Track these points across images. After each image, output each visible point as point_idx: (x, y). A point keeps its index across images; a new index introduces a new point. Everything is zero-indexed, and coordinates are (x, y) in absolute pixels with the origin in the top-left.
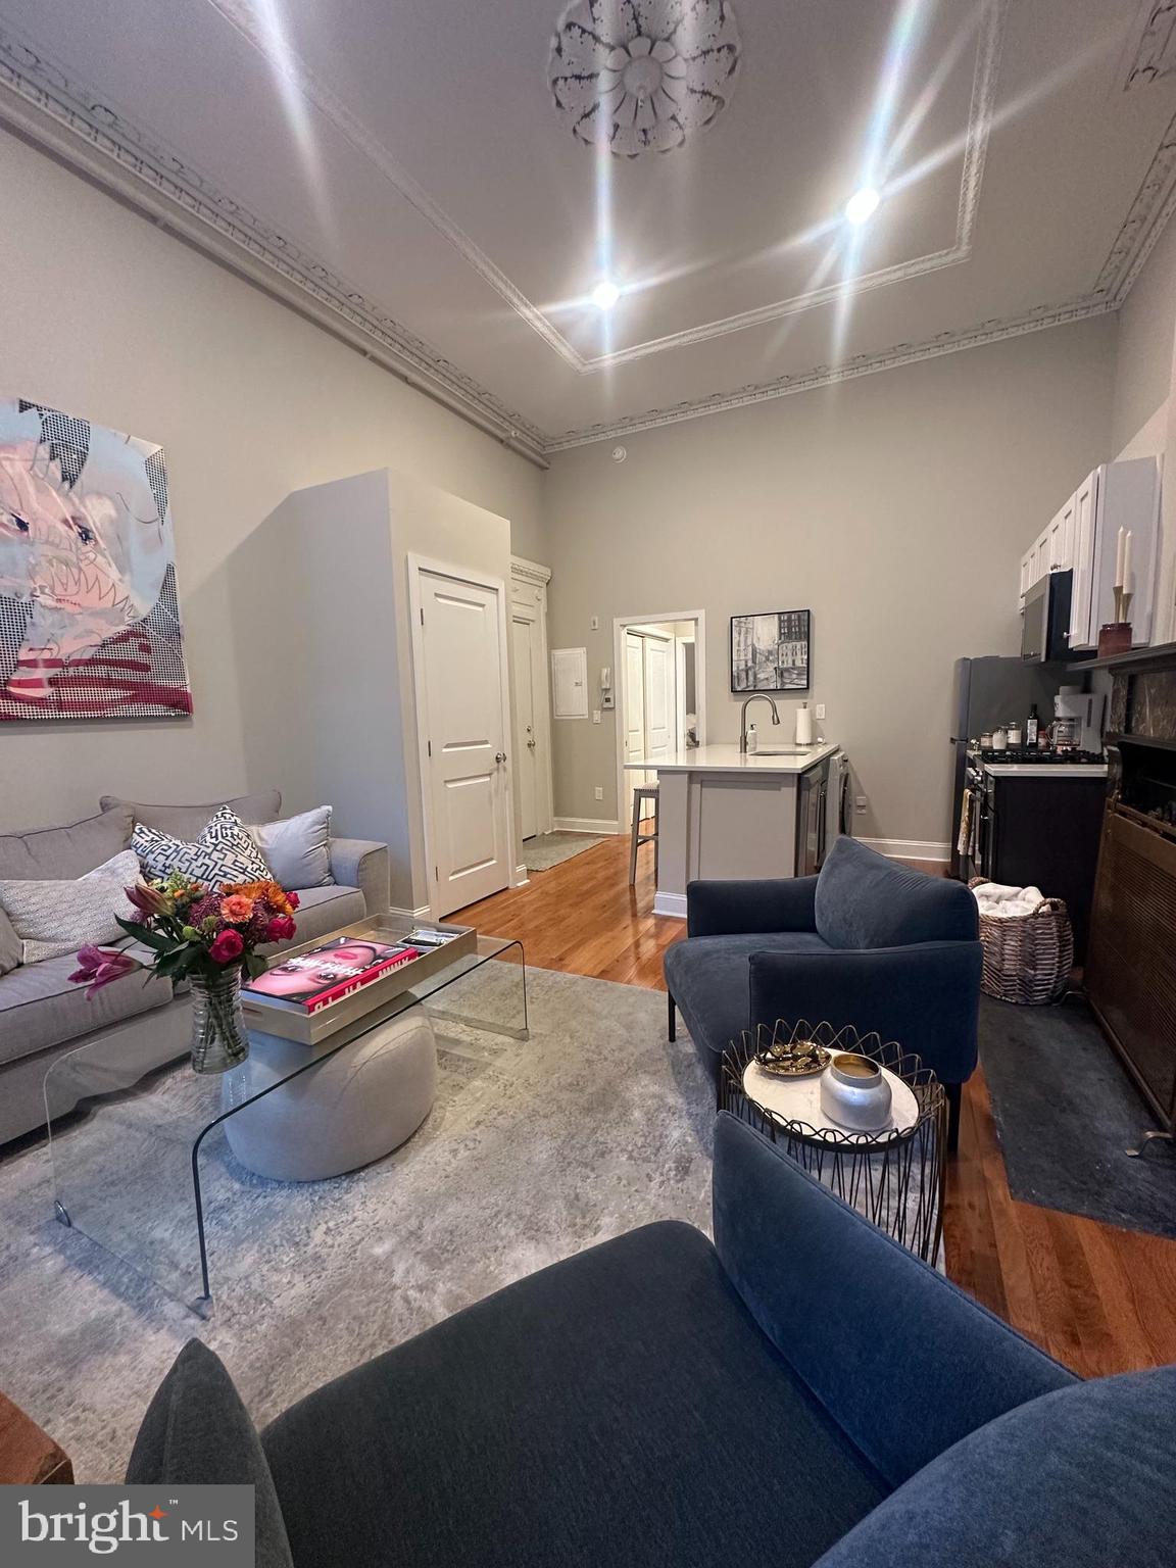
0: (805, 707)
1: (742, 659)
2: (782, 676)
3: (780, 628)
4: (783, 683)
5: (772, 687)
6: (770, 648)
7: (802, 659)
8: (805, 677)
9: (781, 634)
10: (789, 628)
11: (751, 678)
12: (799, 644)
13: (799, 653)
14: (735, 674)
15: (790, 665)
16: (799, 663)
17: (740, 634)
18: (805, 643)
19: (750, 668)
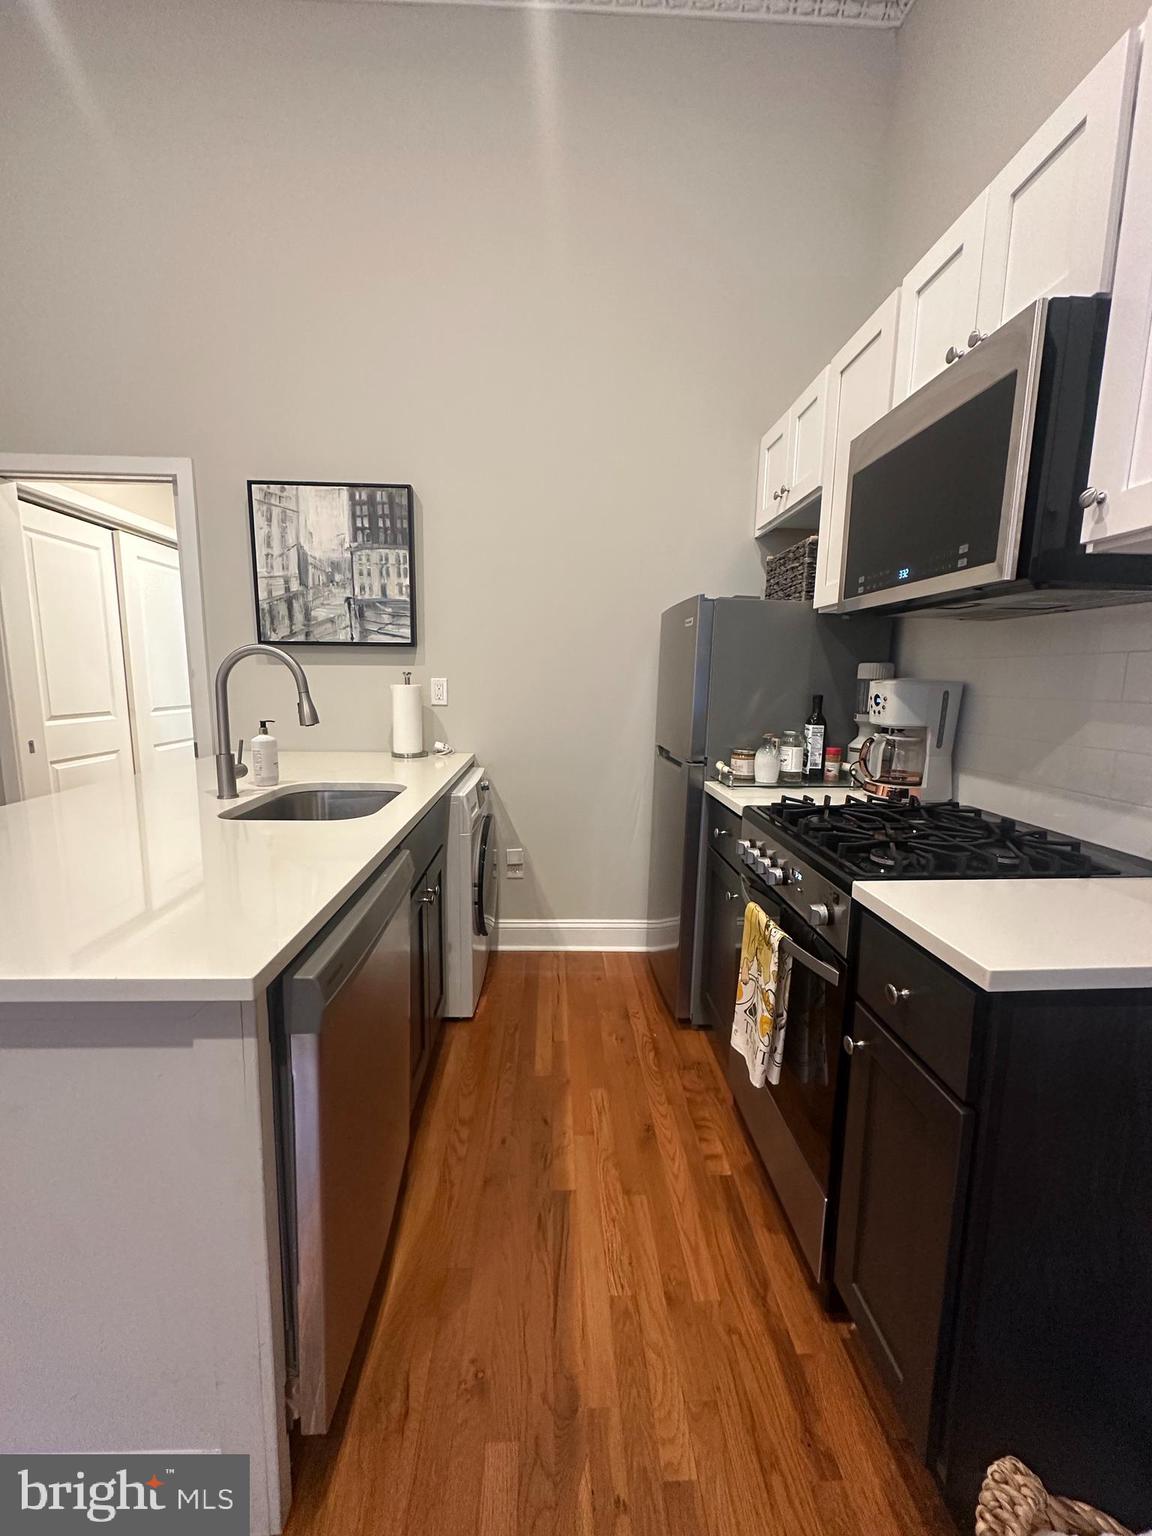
0: (408, 682)
1: (277, 575)
2: (361, 615)
3: (354, 516)
4: (364, 632)
5: (343, 637)
6: (335, 556)
7: (400, 586)
8: (408, 621)
9: (355, 530)
10: (373, 518)
11: (299, 617)
12: (392, 555)
13: (393, 571)
14: (264, 605)
15: (377, 595)
16: (393, 593)
17: (269, 520)
18: (404, 553)
19: (295, 596)
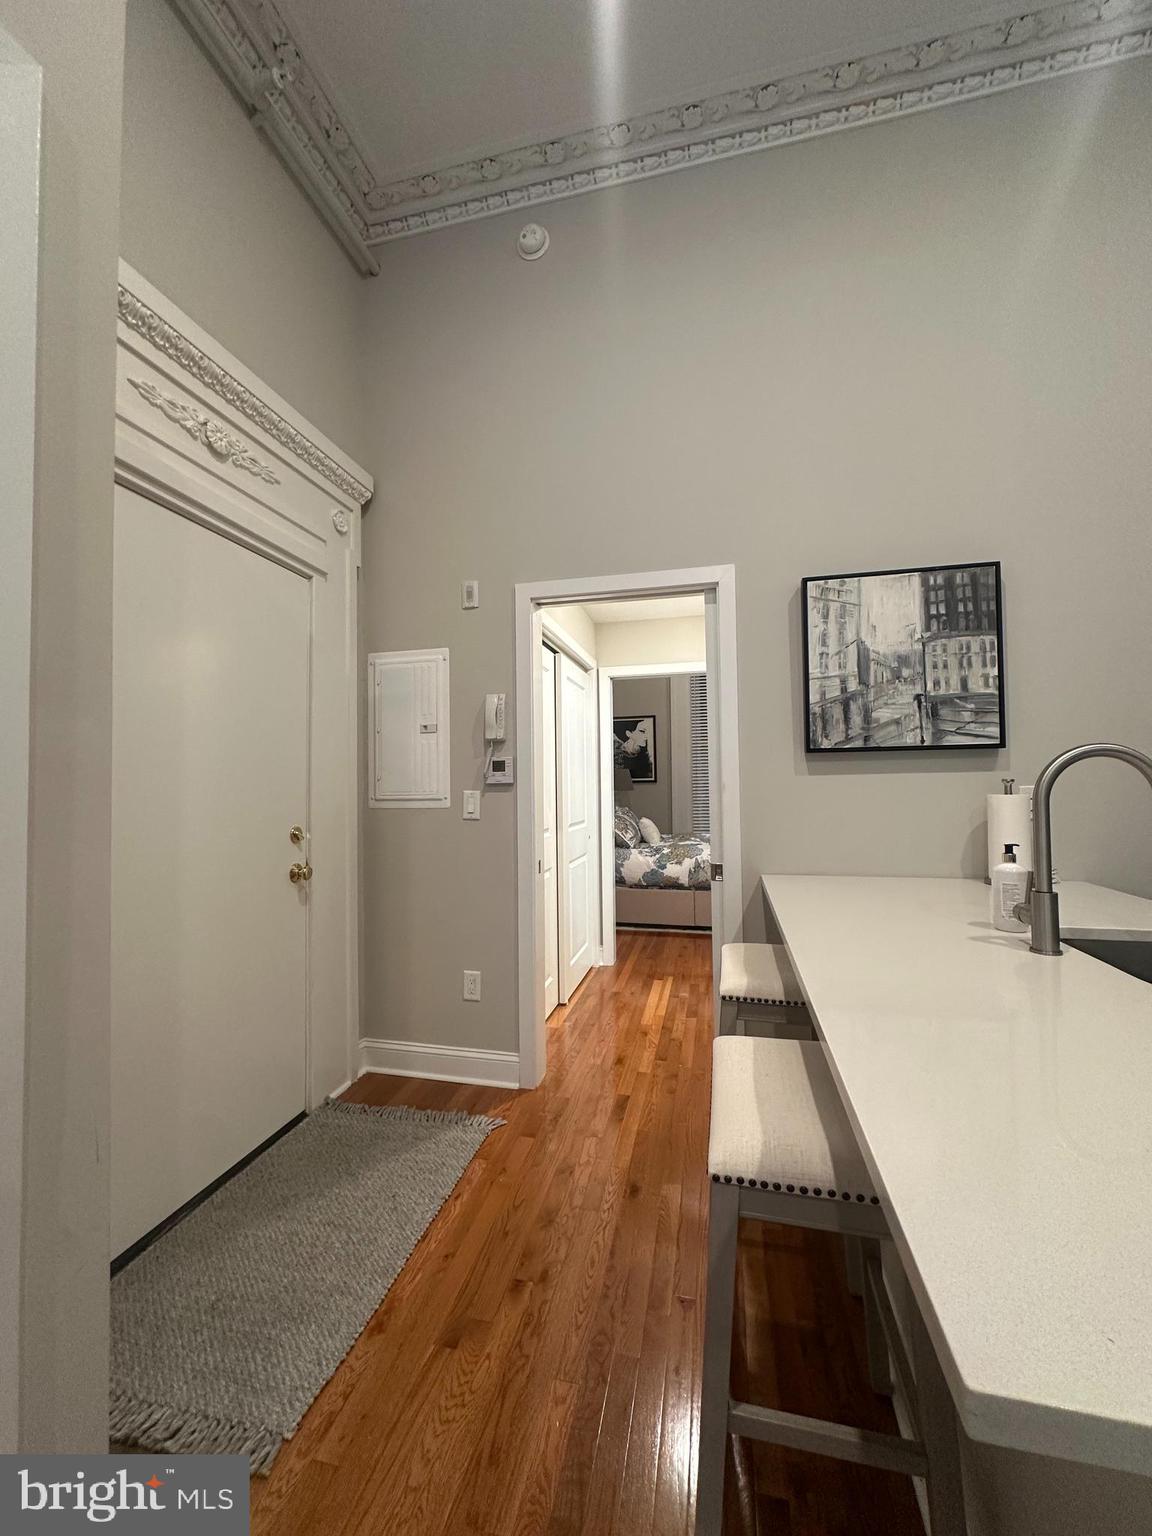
0: (1008, 791)
1: (830, 673)
2: (934, 714)
3: (927, 603)
4: (938, 733)
5: (910, 740)
6: (903, 649)
7: (986, 677)
8: (997, 719)
9: (929, 618)
10: (951, 603)
11: (857, 719)
12: (975, 643)
13: (976, 661)
14: (815, 709)
15: (955, 688)
16: (976, 686)
17: (826, 616)
18: (990, 639)
19: (853, 696)
